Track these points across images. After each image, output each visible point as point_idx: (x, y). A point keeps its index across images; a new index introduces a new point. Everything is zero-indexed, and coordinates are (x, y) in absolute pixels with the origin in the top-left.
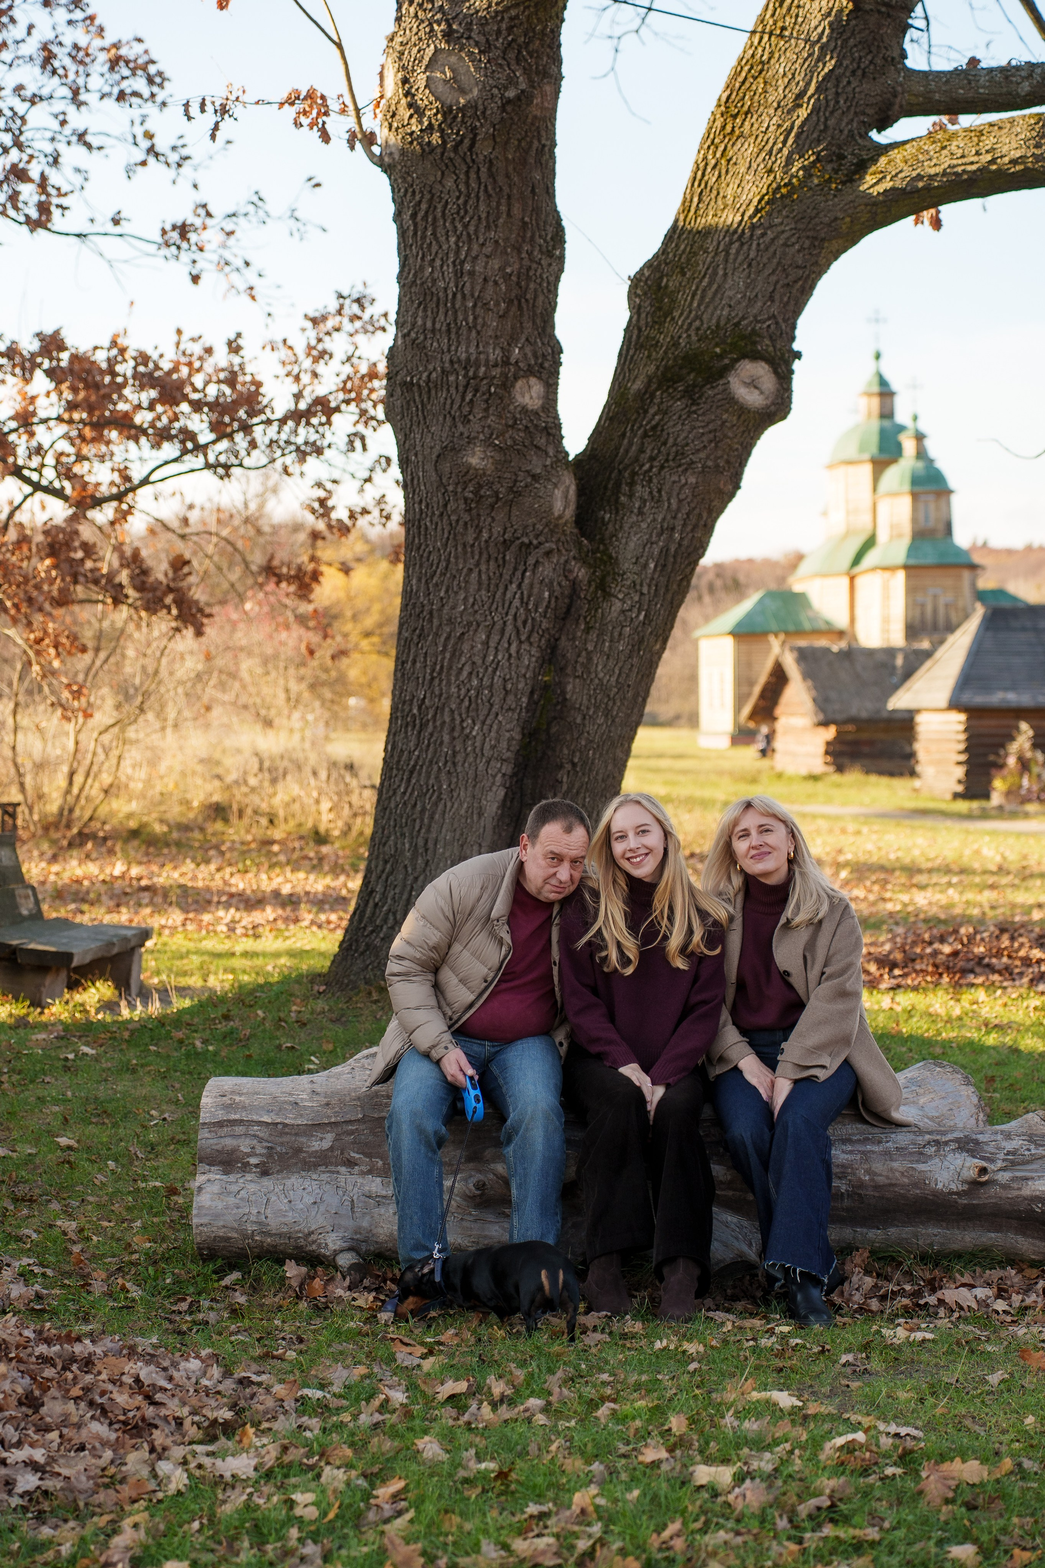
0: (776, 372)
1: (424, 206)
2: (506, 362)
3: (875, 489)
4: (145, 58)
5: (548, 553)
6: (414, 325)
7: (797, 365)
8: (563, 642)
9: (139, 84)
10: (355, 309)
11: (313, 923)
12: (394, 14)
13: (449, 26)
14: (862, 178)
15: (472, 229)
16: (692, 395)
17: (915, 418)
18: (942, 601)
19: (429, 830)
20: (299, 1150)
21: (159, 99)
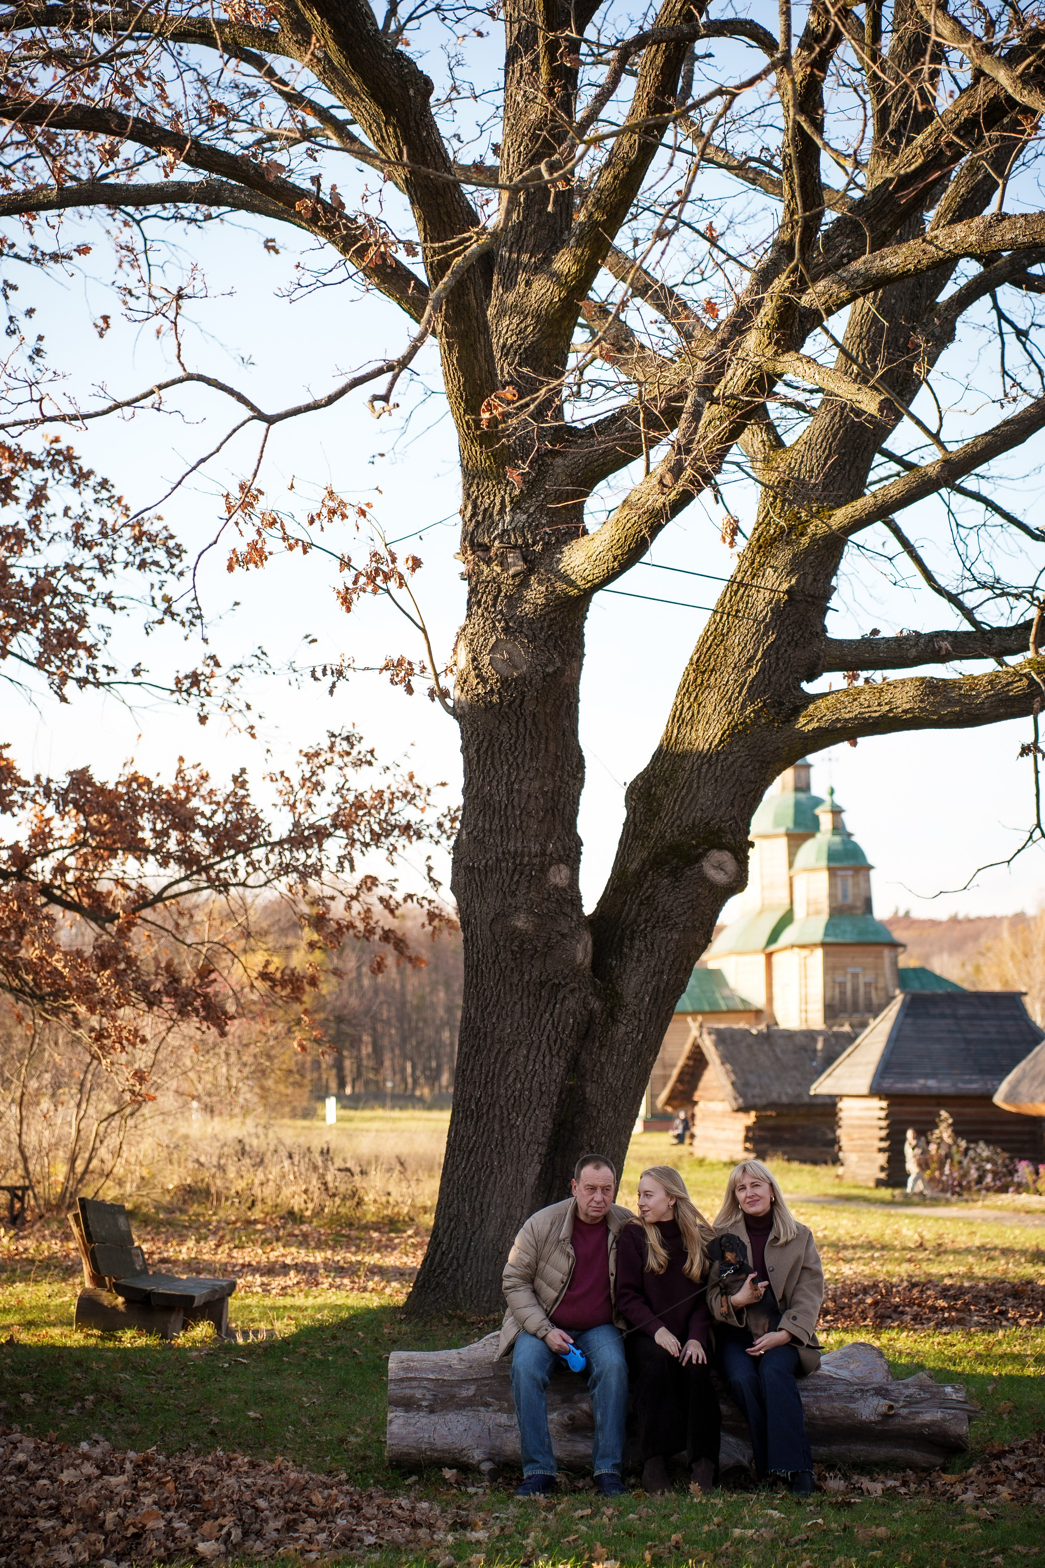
0: (736, 858)
1: (485, 744)
2: (543, 853)
3: (791, 864)
4: (165, 534)
5: (572, 991)
6: (475, 826)
7: (751, 852)
8: (583, 1056)
9: (160, 555)
10: (345, 746)
11: (331, 1286)
12: (465, 613)
13: (507, 623)
14: (797, 719)
15: (520, 760)
16: (675, 874)
17: (832, 792)
18: (862, 980)
19: (483, 1197)
20: (454, 1396)
21: (177, 570)
